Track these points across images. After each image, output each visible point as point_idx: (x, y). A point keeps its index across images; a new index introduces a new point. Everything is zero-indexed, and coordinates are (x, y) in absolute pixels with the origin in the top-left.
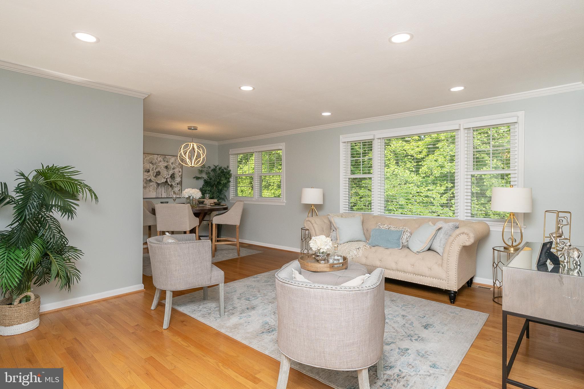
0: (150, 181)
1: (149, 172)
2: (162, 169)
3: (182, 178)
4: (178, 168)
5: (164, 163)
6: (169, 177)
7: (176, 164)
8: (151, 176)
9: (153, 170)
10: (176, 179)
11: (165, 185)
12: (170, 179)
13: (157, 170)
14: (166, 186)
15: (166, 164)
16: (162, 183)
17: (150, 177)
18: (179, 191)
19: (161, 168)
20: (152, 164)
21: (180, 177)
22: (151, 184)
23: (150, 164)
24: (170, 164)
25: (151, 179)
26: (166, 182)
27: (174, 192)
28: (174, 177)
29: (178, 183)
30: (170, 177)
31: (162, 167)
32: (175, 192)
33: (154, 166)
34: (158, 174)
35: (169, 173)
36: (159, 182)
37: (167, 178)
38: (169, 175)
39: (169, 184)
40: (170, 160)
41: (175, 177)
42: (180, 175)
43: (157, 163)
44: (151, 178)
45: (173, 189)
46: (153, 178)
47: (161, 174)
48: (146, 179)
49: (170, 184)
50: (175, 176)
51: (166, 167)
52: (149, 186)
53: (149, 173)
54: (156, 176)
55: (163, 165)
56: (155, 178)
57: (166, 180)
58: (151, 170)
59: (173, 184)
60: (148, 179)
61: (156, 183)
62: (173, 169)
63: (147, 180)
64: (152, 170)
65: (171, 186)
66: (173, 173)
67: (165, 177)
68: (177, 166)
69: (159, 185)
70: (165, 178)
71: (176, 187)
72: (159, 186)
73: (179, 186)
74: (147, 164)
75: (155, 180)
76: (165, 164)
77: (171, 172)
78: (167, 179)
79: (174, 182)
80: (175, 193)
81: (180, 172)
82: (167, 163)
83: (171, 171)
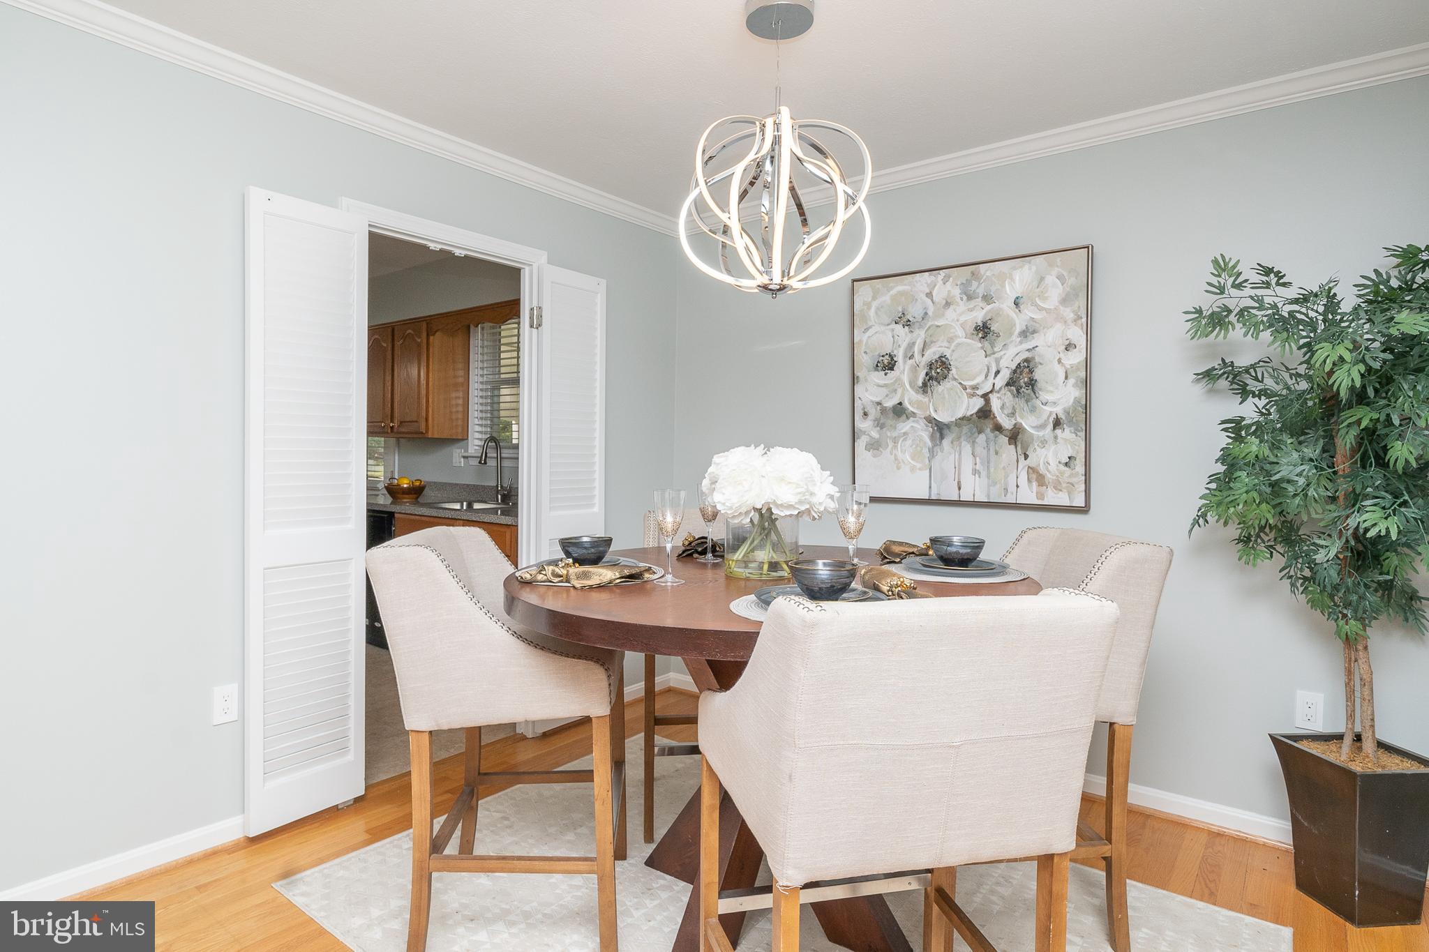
0: (899, 411)
1: (891, 366)
2: (959, 344)
3: (1087, 383)
4: (1059, 326)
5: (971, 310)
6: (1001, 381)
7: (1045, 299)
8: (903, 385)
9: (912, 357)
10: (1044, 396)
11: (980, 433)
12: (1008, 397)
13: (932, 354)
14: (982, 438)
15: (979, 316)
16: (962, 419)
17: (900, 391)
18: (1066, 464)
19: (950, 340)
20: (908, 324)
21: (1071, 381)
22: (905, 426)
23: (899, 328)
24: (1007, 306)
25: (900, 404)
26: (985, 413)
27: (1032, 470)
28: (1032, 383)
29: (1062, 416)
30: (1008, 384)
31: (960, 333)
32: (1042, 470)
33: (915, 334)
34: (938, 371)
35: (998, 361)
36: (943, 417)
37: (987, 388)
38: (998, 372)
39: (998, 428)
40: (1003, 286)
41: (1040, 384)
42: (1075, 368)
43: (930, 313)
44: (903, 395)
45: (1026, 457)
46: (911, 398)
47: (954, 371)
48: (879, 403)
49: (1007, 424)
50: (1037, 375)
51: (984, 330)
52: (895, 440)
53: (891, 374)
54: (925, 387)
55: (962, 319)
56: (920, 397)
57: (978, 403)
58: (899, 358)
59: (1028, 423)
60: (889, 403)
61: (930, 420)
62: (1025, 334)
63: (884, 411)
64: (905, 357)
65: (1015, 436)
66: (1026, 360)
67: (975, 388)
68: (1048, 311)
69: (946, 431)
70: (973, 395)
71: (1044, 443)
72: (942, 437)
73: (1066, 433)
74: (883, 328)
75: (919, 405)
76: (974, 314)
77: (1010, 357)
78: (985, 396)
79: (1033, 410)
80: (1037, 476)
81: (1069, 347)
82: (989, 307)
83: (1012, 351)
